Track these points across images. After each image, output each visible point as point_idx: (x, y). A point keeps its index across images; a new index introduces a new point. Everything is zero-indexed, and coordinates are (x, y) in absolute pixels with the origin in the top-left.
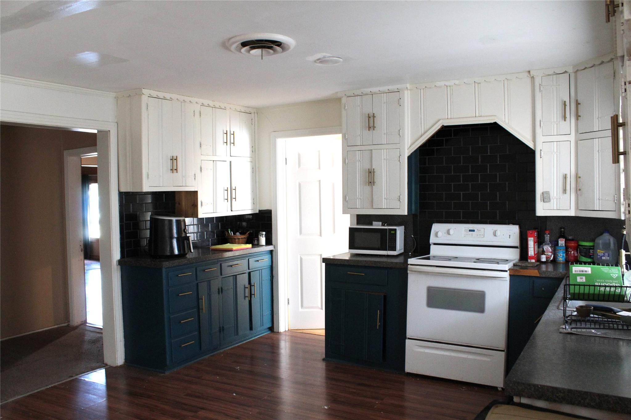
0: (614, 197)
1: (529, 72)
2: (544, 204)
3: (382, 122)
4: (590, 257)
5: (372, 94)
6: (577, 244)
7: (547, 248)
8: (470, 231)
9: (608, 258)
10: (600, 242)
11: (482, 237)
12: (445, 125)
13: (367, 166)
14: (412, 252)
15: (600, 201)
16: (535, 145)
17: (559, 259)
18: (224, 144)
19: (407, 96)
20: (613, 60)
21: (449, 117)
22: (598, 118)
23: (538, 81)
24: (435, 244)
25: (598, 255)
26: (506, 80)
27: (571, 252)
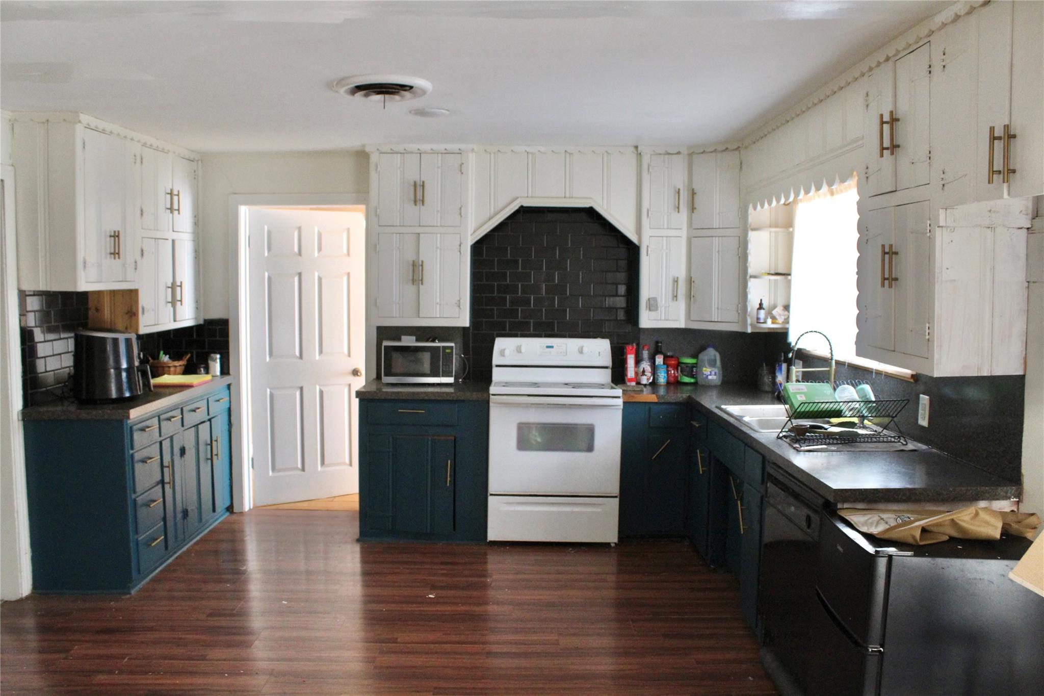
0: (738, 306)
1: (636, 147)
2: (650, 313)
3: (433, 193)
4: (692, 376)
5: (420, 154)
6: (677, 362)
7: (646, 366)
8: (548, 347)
9: (715, 377)
10: (706, 358)
11: (564, 356)
12: (525, 205)
13: (410, 256)
14: (462, 378)
15: (720, 311)
16: (640, 239)
17: (660, 381)
18: (165, 211)
19: (472, 160)
20: (739, 149)
21: (530, 194)
22: (719, 213)
23: (646, 160)
24: (497, 366)
25: (703, 374)
26: (606, 153)
27: (671, 371)
